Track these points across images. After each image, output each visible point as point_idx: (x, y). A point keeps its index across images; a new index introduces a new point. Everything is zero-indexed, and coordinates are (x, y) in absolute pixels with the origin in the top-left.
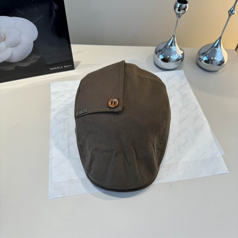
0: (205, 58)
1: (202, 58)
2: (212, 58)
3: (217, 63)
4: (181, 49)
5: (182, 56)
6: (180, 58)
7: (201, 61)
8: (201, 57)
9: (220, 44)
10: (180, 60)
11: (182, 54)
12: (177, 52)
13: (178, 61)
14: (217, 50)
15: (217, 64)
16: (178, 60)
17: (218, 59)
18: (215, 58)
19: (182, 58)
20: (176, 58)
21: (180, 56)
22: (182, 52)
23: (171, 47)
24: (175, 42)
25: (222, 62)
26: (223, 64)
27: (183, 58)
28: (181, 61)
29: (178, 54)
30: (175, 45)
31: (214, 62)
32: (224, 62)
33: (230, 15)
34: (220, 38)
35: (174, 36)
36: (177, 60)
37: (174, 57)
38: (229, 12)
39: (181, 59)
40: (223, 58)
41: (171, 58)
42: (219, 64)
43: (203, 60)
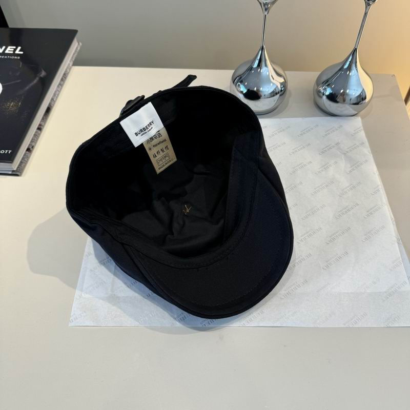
0: (328, 91)
1: (322, 91)
2: (342, 91)
3: (351, 100)
4: (279, 75)
5: (282, 88)
6: (277, 91)
7: (321, 97)
8: (321, 89)
9: (356, 62)
10: (278, 95)
11: (281, 84)
12: (271, 78)
13: (274, 96)
14: (350, 74)
15: (353, 102)
16: (274, 94)
17: (353, 92)
18: (348, 91)
19: (281, 90)
20: (271, 90)
21: (277, 87)
22: (282, 80)
23: (259, 70)
25: (361, 98)
26: (364, 102)
27: (285, 90)
29: (274, 84)
30: (266, 66)
31: (347, 99)
32: (365, 98)
34: (355, 50)
36: (272, 94)
37: (266, 90)
39: (280, 93)
40: (363, 90)
41: (261, 92)
42: (355, 102)
43: (323, 94)
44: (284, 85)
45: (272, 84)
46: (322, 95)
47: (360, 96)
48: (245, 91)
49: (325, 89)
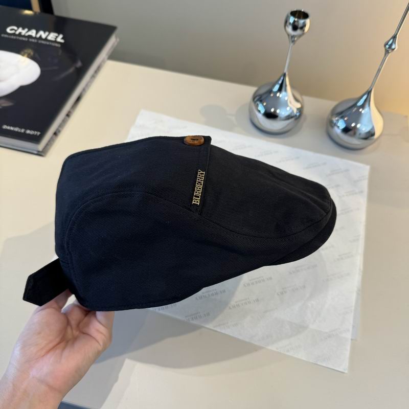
0: (341, 124)
1: (335, 122)
2: (353, 125)
4: (297, 100)
5: (297, 113)
6: (293, 115)
7: (332, 127)
8: (335, 119)
10: (293, 119)
11: (298, 109)
12: (288, 103)
13: (289, 119)
15: (361, 136)
16: (289, 117)
17: (363, 127)
18: (358, 126)
19: (296, 115)
20: (287, 114)
21: (293, 111)
22: (299, 106)
23: (278, 94)
24: (286, 86)
25: (370, 135)
26: (372, 138)
27: (300, 115)
28: (296, 119)
29: (290, 108)
30: (286, 90)
31: (358, 133)
32: (373, 135)
33: (387, 52)
35: (284, 75)
37: (282, 112)
38: (385, 46)
39: (295, 117)
40: (373, 128)
41: (278, 113)
42: (364, 136)
43: (335, 125)
44: (300, 110)
45: (288, 109)
46: (333, 125)
47: (369, 132)
48: (263, 111)
49: (338, 120)
